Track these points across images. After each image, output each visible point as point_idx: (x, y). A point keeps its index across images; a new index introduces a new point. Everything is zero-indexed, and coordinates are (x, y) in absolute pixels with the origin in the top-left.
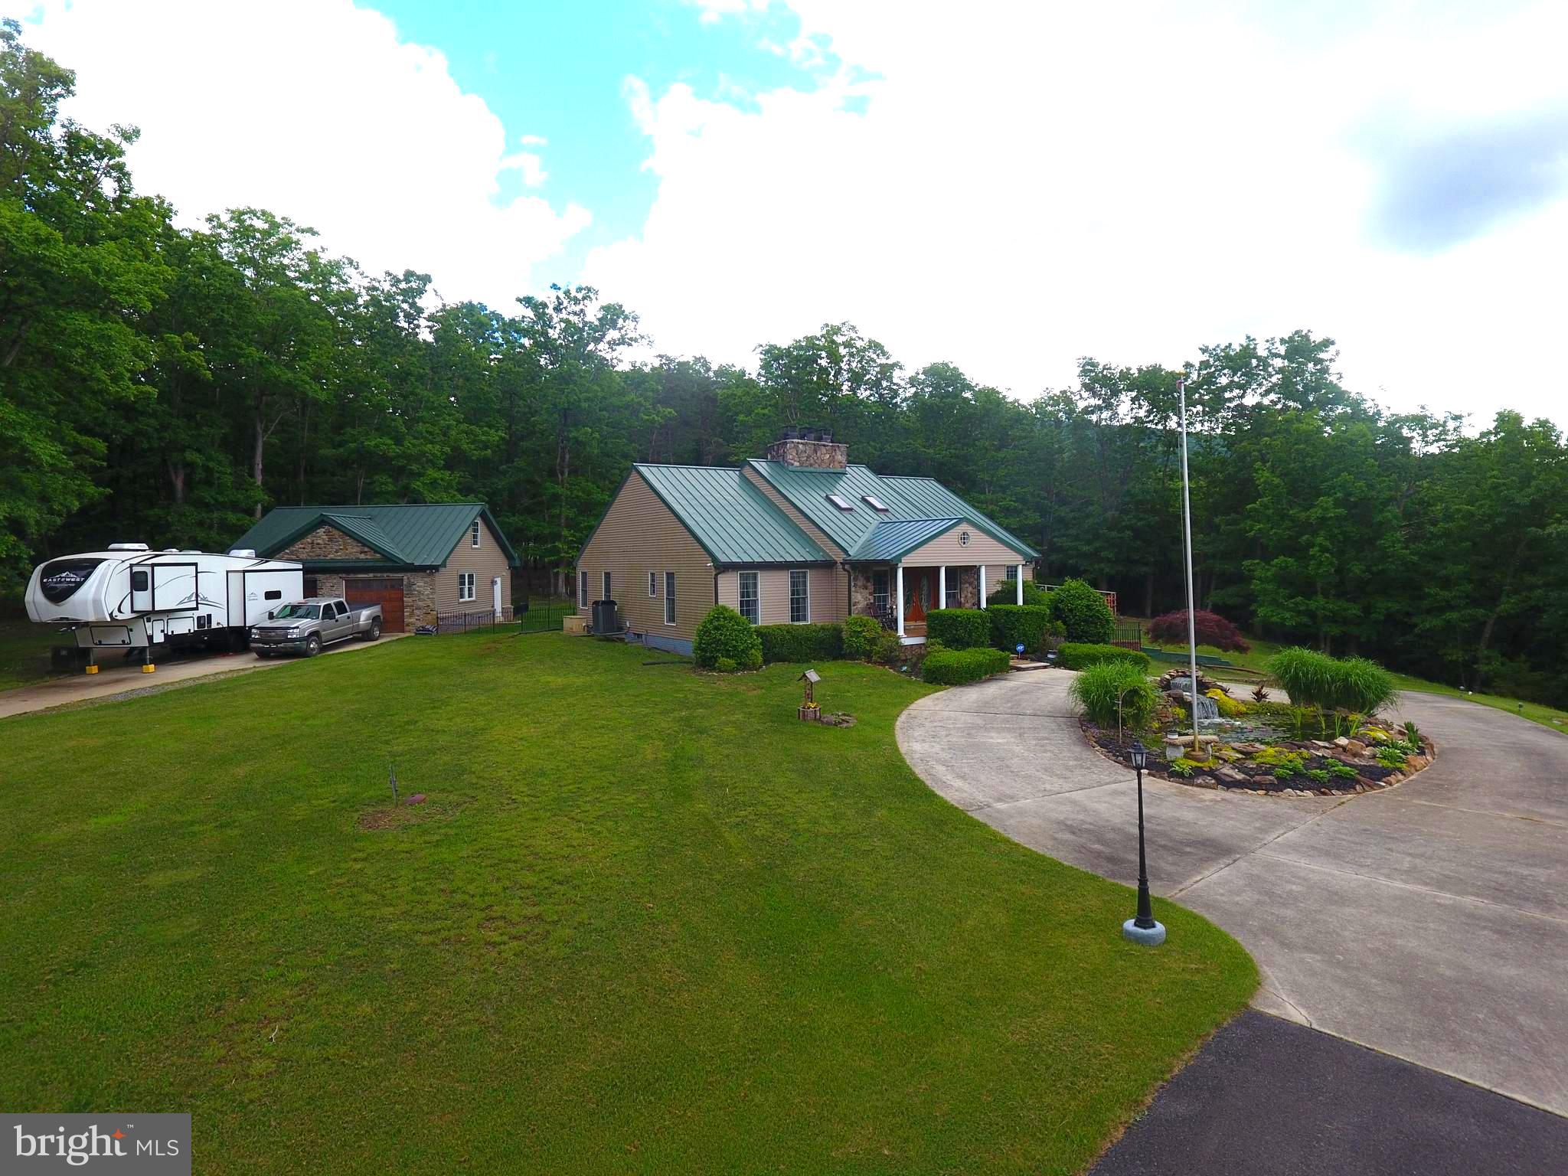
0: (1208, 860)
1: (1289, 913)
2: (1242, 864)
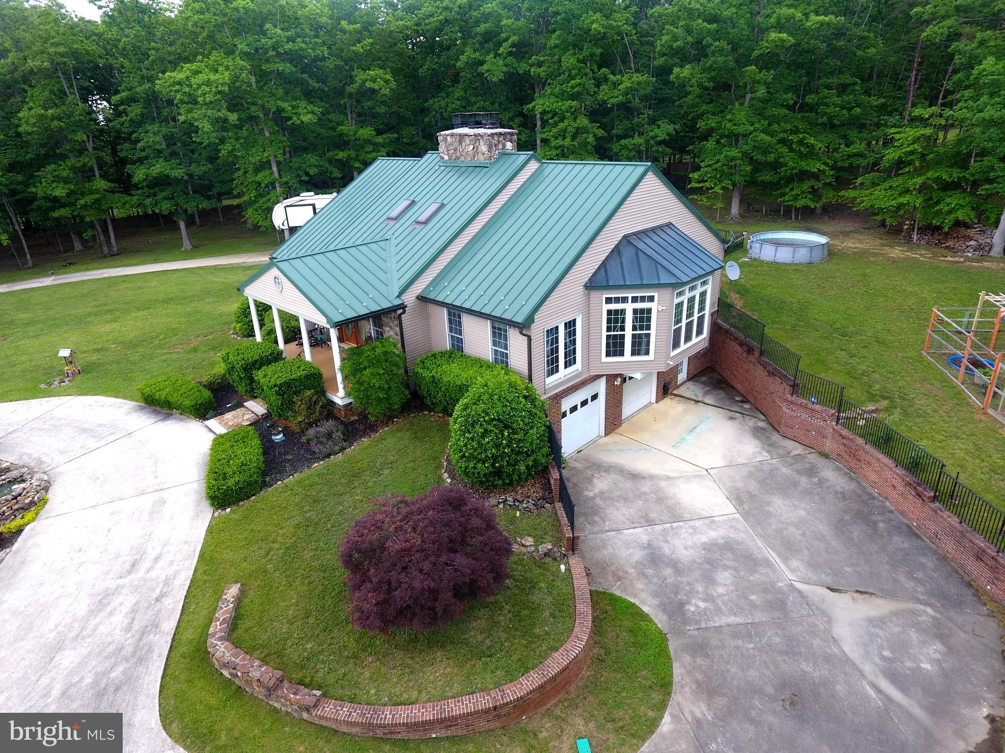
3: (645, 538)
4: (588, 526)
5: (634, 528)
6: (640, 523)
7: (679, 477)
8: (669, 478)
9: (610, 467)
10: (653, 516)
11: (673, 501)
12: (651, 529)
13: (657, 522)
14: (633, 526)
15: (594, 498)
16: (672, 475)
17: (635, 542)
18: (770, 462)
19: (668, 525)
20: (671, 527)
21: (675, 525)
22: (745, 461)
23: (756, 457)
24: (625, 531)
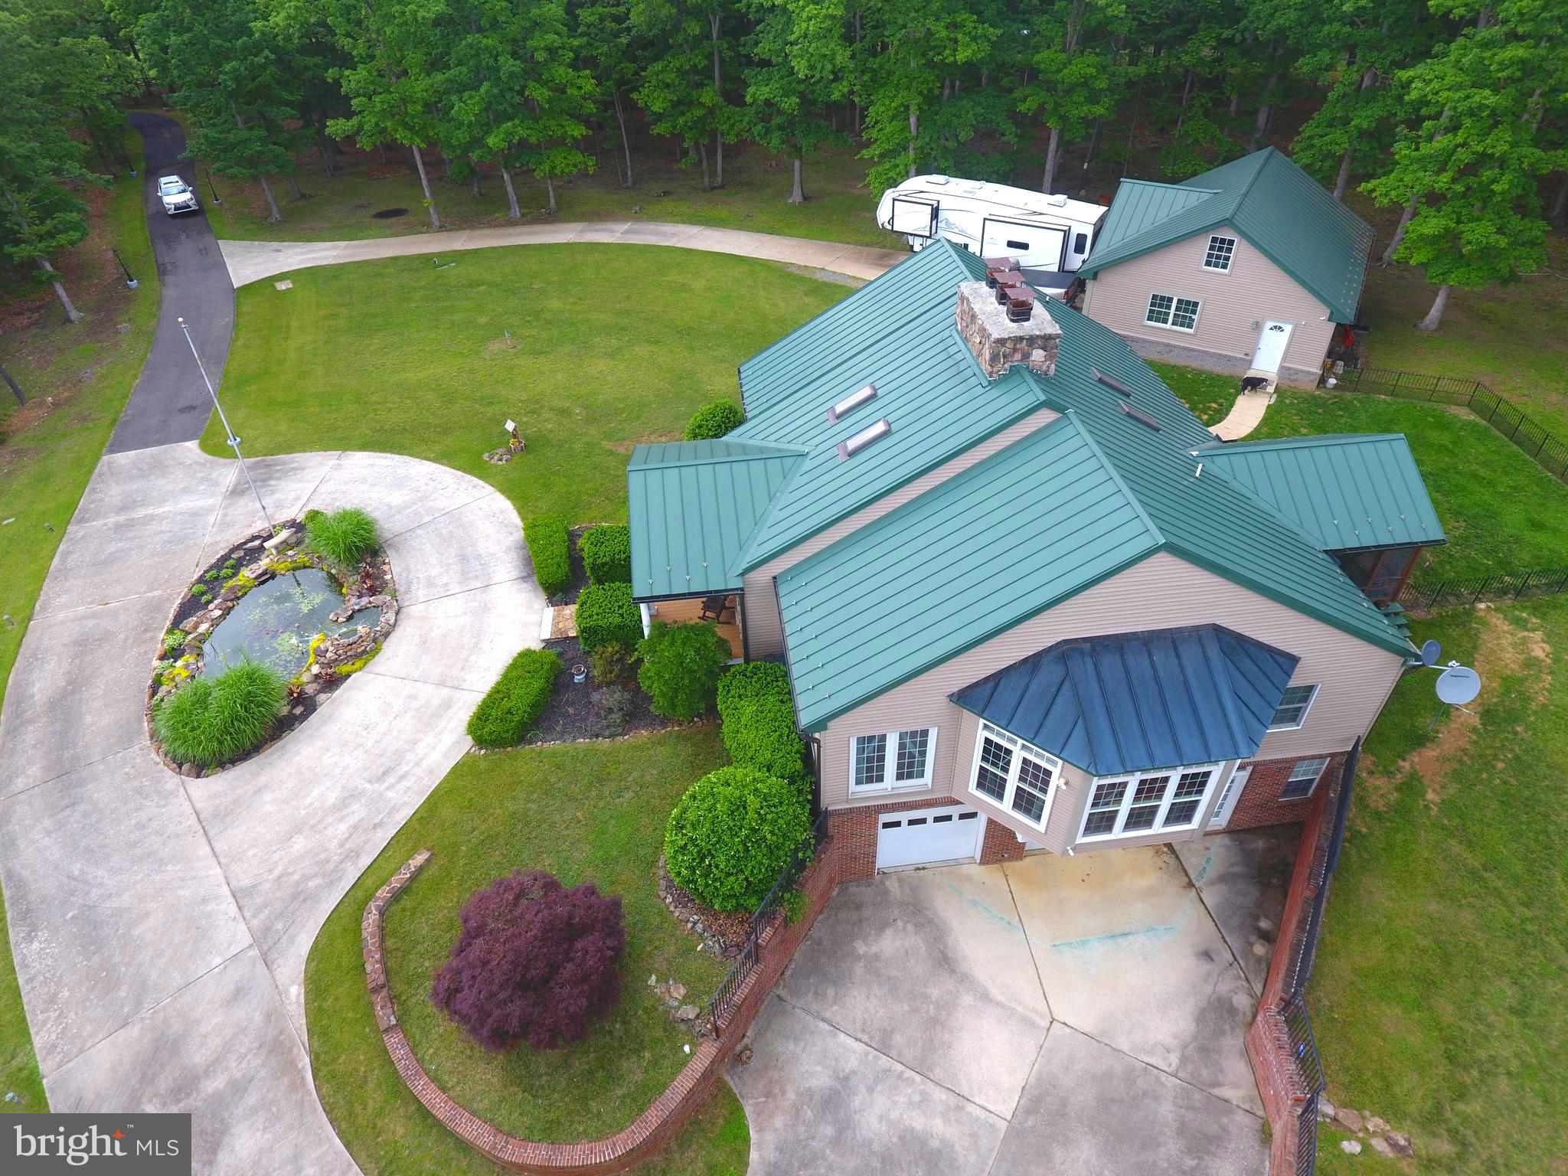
0: (236, 485)
1: (200, 475)
2: (224, 490)
3: (852, 1064)
4: (811, 995)
5: (856, 1039)
6: (871, 1038)
7: (999, 1004)
8: (985, 997)
9: (931, 922)
10: (898, 1039)
11: (947, 1036)
12: (875, 1057)
13: (893, 1054)
14: (859, 1035)
15: (859, 958)
16: (995, 993)
17: (837, 1060)
18: (1163, 1077)
19: (900, 1067)
20: (902, 1072)
21: (909, 1073)
22: (1125, 1048)
23: (1151, 1053)
24: (842, 1036)
